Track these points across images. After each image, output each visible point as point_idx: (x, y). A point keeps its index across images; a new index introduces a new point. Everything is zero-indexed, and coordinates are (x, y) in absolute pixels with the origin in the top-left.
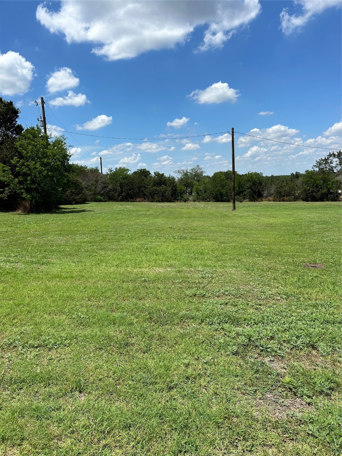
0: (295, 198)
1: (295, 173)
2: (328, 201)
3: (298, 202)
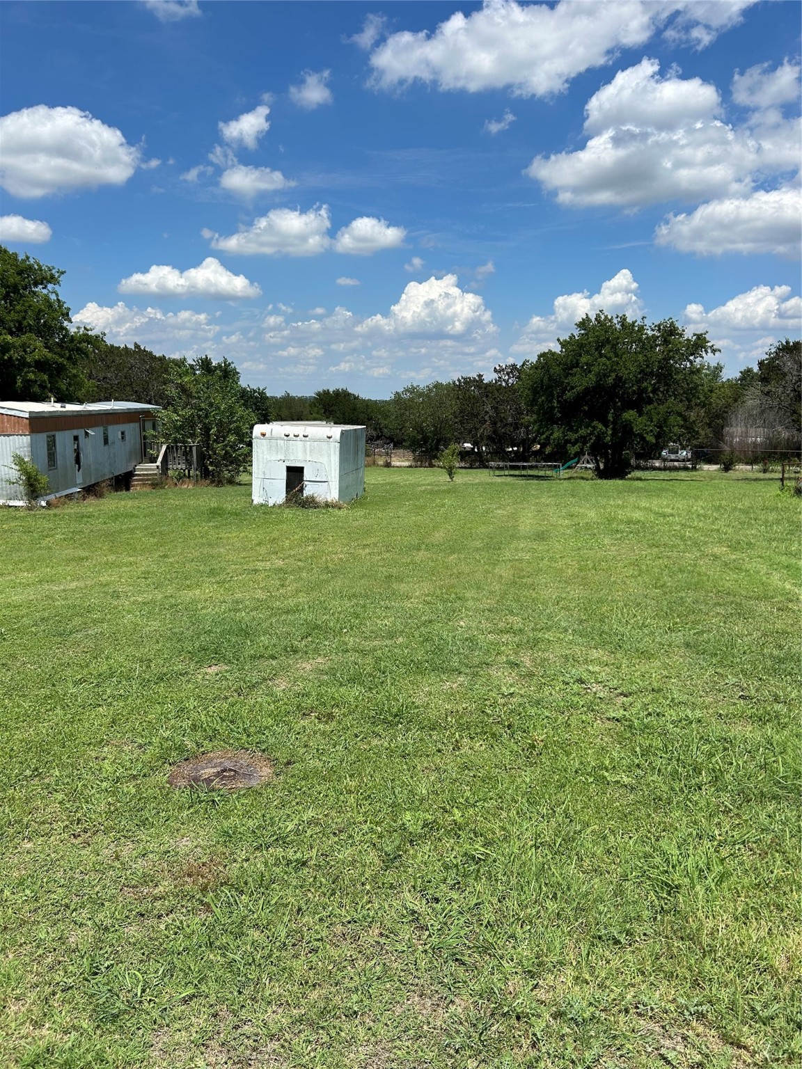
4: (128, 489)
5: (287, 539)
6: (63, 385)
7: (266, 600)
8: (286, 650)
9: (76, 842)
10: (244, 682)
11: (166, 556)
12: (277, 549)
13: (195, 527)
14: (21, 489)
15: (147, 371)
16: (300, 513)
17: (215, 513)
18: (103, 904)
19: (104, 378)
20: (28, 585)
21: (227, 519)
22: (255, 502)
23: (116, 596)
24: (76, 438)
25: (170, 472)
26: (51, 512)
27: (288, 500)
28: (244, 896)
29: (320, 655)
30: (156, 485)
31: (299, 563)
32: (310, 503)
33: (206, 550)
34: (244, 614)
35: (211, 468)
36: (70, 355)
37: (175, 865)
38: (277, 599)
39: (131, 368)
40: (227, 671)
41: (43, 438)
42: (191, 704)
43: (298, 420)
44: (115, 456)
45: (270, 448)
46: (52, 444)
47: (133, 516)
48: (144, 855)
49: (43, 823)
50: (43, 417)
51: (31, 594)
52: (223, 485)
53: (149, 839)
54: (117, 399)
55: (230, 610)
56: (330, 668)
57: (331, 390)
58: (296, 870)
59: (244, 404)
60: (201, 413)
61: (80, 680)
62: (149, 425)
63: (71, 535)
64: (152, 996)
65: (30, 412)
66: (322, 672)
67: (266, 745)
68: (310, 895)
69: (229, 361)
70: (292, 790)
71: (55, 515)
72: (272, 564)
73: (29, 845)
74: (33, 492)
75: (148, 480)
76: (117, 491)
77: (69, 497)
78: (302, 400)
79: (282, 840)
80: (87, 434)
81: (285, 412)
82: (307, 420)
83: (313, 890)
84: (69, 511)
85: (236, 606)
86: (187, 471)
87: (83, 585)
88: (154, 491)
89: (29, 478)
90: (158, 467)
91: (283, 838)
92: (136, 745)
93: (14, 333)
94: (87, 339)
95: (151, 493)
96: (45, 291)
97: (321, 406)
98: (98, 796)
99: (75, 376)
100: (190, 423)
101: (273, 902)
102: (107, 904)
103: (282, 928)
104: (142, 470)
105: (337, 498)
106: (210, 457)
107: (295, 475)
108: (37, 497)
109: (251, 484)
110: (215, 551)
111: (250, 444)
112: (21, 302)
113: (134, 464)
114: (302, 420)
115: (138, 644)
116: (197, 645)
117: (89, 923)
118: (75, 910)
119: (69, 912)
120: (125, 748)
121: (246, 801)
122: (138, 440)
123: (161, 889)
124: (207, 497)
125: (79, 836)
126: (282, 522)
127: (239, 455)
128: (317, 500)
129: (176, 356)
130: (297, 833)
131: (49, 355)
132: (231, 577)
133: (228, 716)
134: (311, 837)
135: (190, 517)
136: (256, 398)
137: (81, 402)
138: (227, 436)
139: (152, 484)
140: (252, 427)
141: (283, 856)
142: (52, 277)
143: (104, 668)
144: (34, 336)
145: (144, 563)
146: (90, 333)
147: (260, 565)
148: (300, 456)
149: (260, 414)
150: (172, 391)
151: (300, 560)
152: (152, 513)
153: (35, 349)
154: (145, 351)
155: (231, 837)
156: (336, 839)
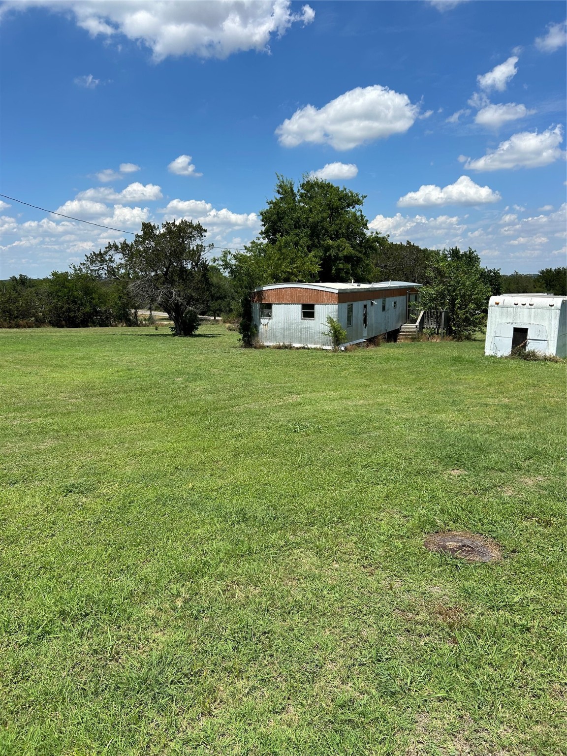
0: (37, 320)
1: (18, 277)
2: (95, 326)
3: (45, 329)
4: (395, 341)
5: (511, 383)
6: (359, 271)
7: (495, 427)
8: (512, 466)
9: (365, 570)
10: (479, 485)
11: (421, 389)
12: (503, 390)
13: (442, 369)
14: (330, 338)
15: (414, 260)
16: (522, 363)
17: (457, 360)
18: (383, 616)
19: (385, 266)
20: (334, 400)
21: (465, 365)
22: (487, 354)
23: (388, 412)
24: (365, 306)
25: (425, 330)
26: (348, 354)
27: (513, 353)
28: (480, 640)
29: (540, 474)
30: (415, 338)
31: (521, 402)
32: (532, 357)
33: (450, 387)
34: (478, 435)
35: (454, 328)
36: (366, 251)
37: (430, 603)
38: (505, 427)
39: (403, 258)
40: (466, 475)
41: (345, 306)
42: (440, 494)
43: (523, 292)
44: (388, 319)
45: (502, 313)
46: (350, 310)
47: (398, 359)
48: (408, 591)
49: (345, 553)
50: (347, 293)
51: (336, 405)
52: (462, 340)
53: (412, 581)
54: (392, 280)
55: (468, 432)
56: (549, 486)
57: (553, 269)
58: (522, 632)
59: (483, 282)
60: (450, 288)
61: (366, 465)
62: (412, 297)
63: (359, 370)
64: (417, 688)
65: (339, 290)
66: (541, 488)
67: (496, 534)
68: (533, 654)
69: (473, 250)
70: (518, 572)
71: (350, 356)
72: (499, 400)
73: (337, 566)
74: (337, 340)
75: (409, 335)
76: (388, 342)
77: (358, 345)
78: (527, 278)
79: (509, 607)
80: (372, 303)
81: (513, 286)
82: (531, 292)
83: (535, 651)
84: (358, 354)
85: (472, 429)
86: (436, 330)
87: (367, 403)
88: (413, 343)
89: (335, 332)
90: (417, 326)
91: (511, 606)
92: (402, 515)
93: (333, 238)
94: (377, 239)
95: (411, 344)
96: (354, 210)
97: (544, 281)
98: (378, 544)
99: (368, 265)
100: (442, 295)
101: (504, 651)
102: (385, 616)
103: (511, 672)
104: (406, 328)
105: (554, 354)
106: (454, 320)
107: (520, 335)
108: (339, 344)
109: (485, 340)
110: (457, 388)
111: (486, 311)
112: (339, 218)
113: (401, 324)
114: (526, 292)
115: (403, 447)
116: (444, 453)
117: (374, 626)
118: (365, 615)
119: (362, 615)
120: (395, 516)
121: (482, 572)
122: (405, 308)
123: (421, 617)
124: (450, 349)
125: (367, 567)
126: (508, 370)
127: (476, 319)
128: (537, 354)
129: (433, 248)
130: (522, 605)
131: (353, 252)
132: (468, 408)
133: (467, 507)
134: (533, 610)
135: (438, 363)
136: (491, 276)
137: (370, 282)
138: (468, 305)
139: (412, 338)
140: (488, 299)
141: (511, 619)
142: (359, 200)
143: (381, 459)
144: (345, 240)
145: (406, 392)
146: (379, 236)
147: (490, 401)
148: (526, 320)
149: (494, 288)
150: (430, 273)
151: (522, 400)
152: (412, 359)
153: (344, 248)
154: (414, 246)
155: (470, 594)
156: (555, 618)
